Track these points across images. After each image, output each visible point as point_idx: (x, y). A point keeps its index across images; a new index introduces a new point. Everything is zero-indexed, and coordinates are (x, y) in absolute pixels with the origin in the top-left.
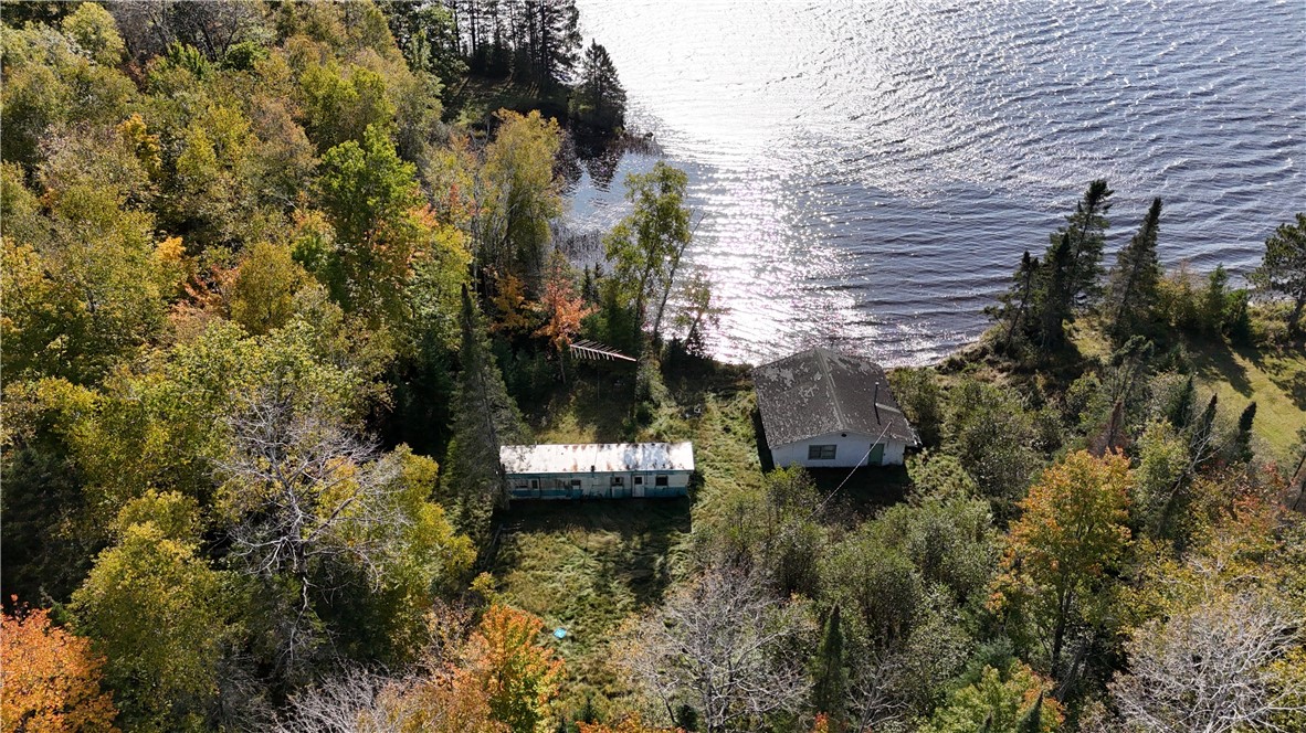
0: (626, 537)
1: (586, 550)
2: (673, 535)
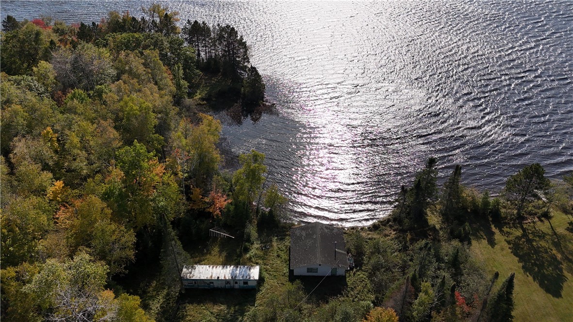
0: (229, 308)
1: (212, 313)
2: (247, 307)
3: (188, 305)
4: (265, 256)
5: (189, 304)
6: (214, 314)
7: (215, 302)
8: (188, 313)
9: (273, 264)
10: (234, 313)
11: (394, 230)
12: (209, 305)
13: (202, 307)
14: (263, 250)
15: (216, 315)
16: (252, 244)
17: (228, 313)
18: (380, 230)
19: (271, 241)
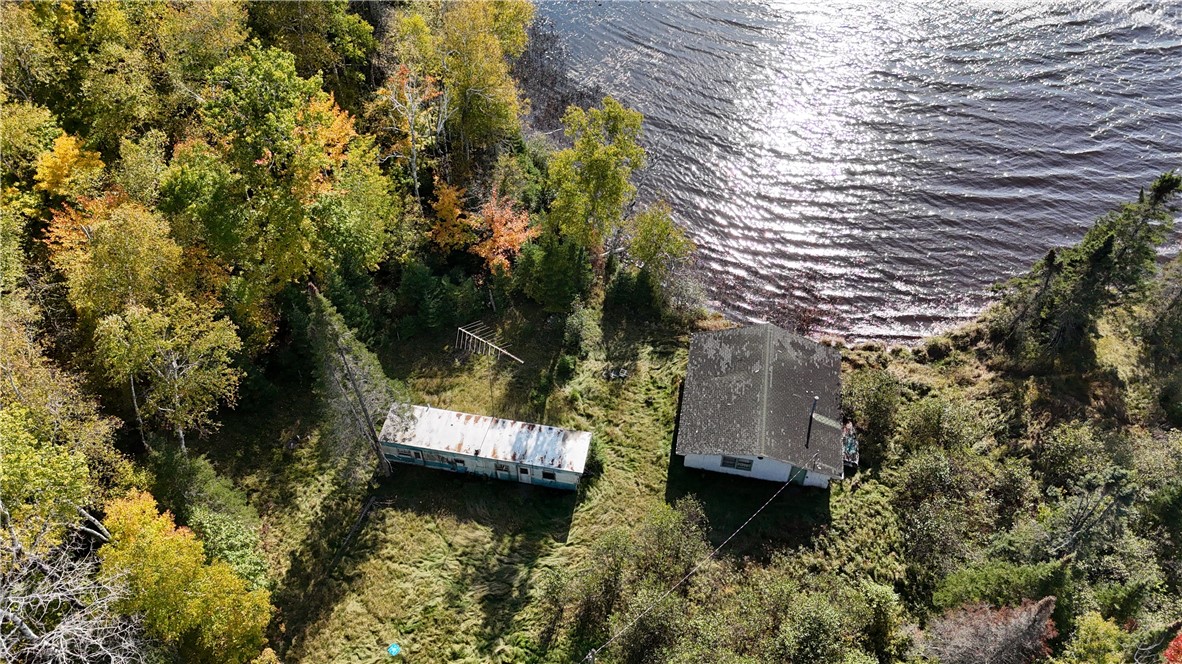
0: (498, 536)
1: (450, 545)
2: (546, 542)
3: (393, 513)
4: (614, 399)
5: (396, 510)
6: (456, 550)
7: (463, 516)
8: (389, 536)
9: (631, 425)
10: (509, 556)
11: (990, 368)
12: (448, 521)
13: (427, 522)
14: (608, 378)
15: (459, 553)
16: (584, 358)
17: (494, 551)
18: (949, 363)
19: (635, 357)
